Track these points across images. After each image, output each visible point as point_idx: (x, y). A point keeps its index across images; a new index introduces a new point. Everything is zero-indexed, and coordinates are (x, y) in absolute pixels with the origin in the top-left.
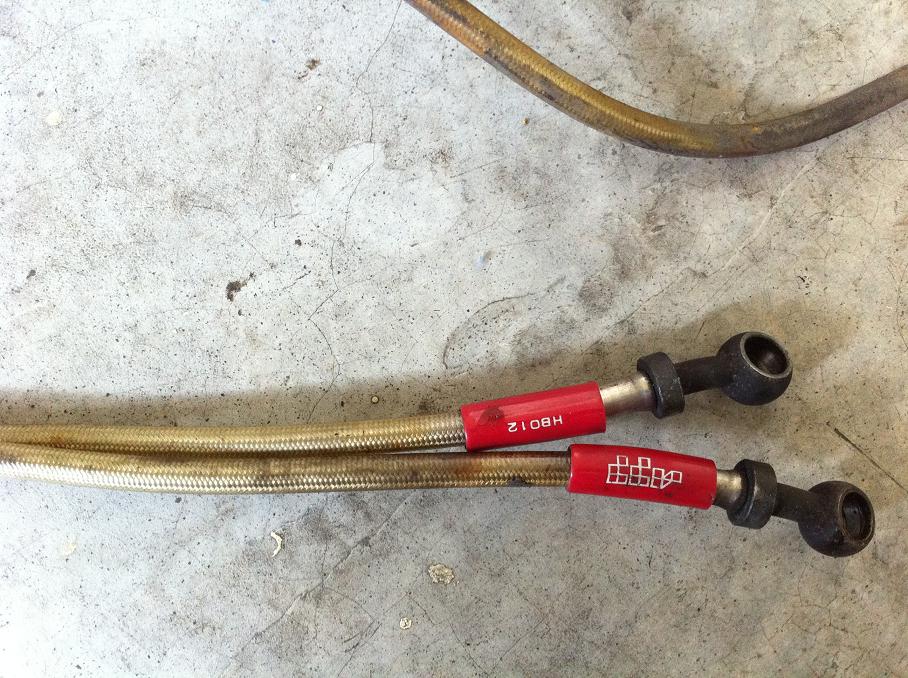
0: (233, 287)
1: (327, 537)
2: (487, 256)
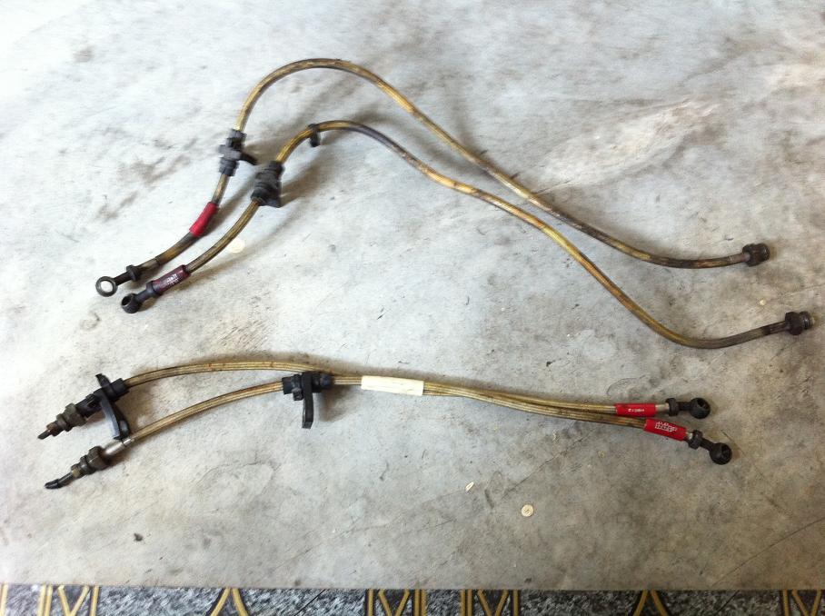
0: (549, 363)
1: (569, 437)
2: (623, 366)
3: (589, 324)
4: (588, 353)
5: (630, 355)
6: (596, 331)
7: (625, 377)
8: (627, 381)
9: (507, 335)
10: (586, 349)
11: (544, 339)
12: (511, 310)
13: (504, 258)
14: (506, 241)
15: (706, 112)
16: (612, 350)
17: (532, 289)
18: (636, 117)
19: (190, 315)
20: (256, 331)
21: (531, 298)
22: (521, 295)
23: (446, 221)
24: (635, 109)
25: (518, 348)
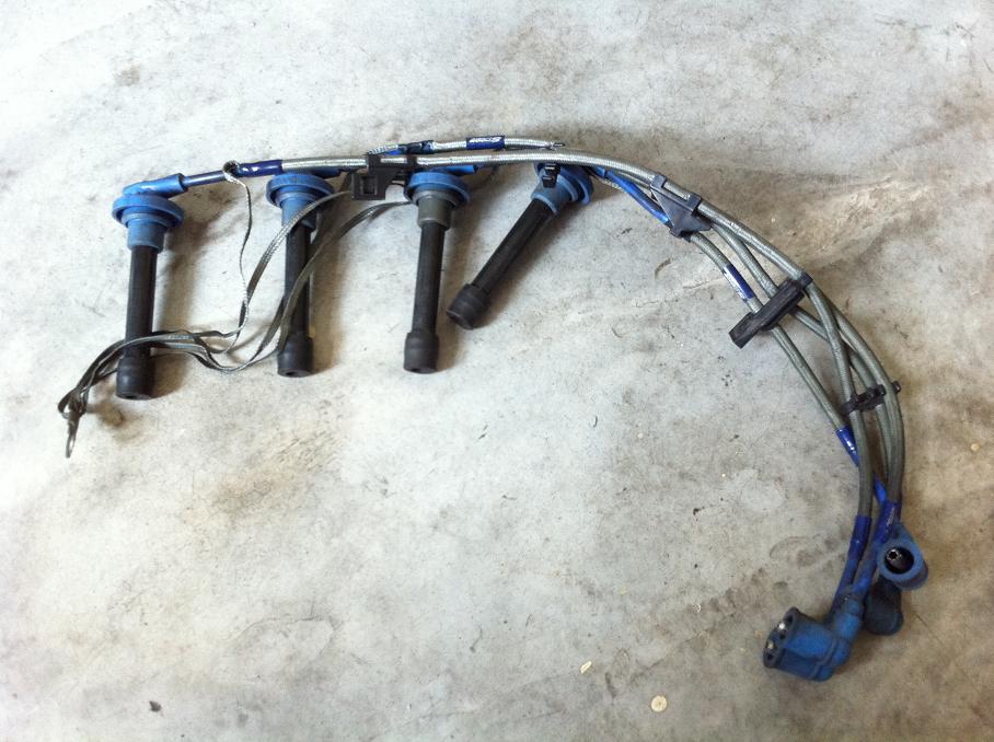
3: (751, 462)
4: (748, 500)
5: (803, 506)
6: (759, 471)
7: (794, 534)
8: (796, 540)
9: (645, 471)
10: (745, 494)
11: (692, 479)
12: (651, 436)
13: (645, 368)
14: (649, 348)
15: (914, 197)
16: (780, 499)
17: (680, 412)
18: (825, 196)
19: (240, 420)
20: (323, 445)
21: (676, 423)
22: (665, 420)
23: (574, 317)
24: (824, 186)
25: (657, 488)
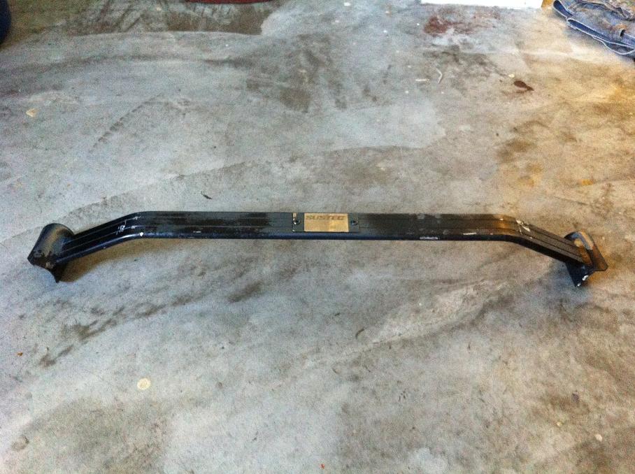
3: (425, 443)
4: (425, 467)
5: (460, 469)
6: (430, 449)
9: (359, 454)
10: (423, 463)
11: (388, 456)
12: (361, 431)
13: (354, 391)
14: (356, 378)
16: (445, 464)
17: (378, 416)
18: (447, 291)
22: (369, 421)
24: (446, 286)
